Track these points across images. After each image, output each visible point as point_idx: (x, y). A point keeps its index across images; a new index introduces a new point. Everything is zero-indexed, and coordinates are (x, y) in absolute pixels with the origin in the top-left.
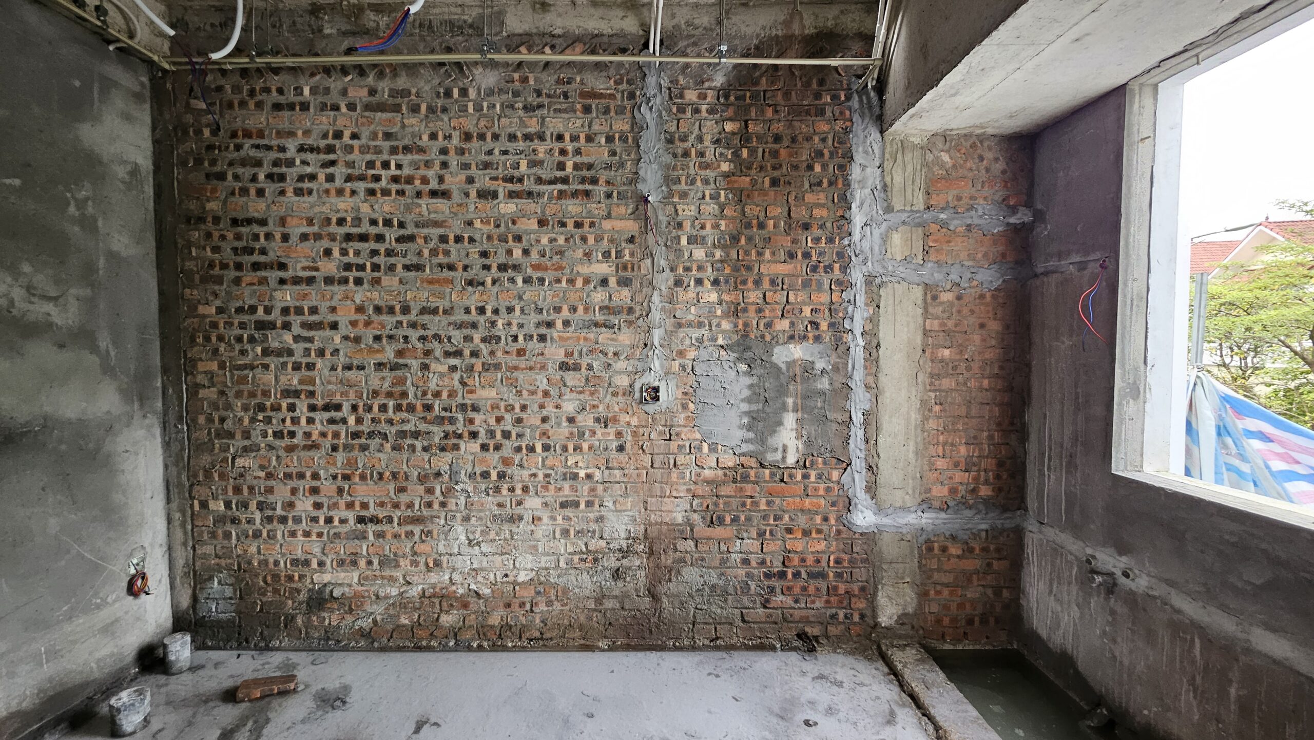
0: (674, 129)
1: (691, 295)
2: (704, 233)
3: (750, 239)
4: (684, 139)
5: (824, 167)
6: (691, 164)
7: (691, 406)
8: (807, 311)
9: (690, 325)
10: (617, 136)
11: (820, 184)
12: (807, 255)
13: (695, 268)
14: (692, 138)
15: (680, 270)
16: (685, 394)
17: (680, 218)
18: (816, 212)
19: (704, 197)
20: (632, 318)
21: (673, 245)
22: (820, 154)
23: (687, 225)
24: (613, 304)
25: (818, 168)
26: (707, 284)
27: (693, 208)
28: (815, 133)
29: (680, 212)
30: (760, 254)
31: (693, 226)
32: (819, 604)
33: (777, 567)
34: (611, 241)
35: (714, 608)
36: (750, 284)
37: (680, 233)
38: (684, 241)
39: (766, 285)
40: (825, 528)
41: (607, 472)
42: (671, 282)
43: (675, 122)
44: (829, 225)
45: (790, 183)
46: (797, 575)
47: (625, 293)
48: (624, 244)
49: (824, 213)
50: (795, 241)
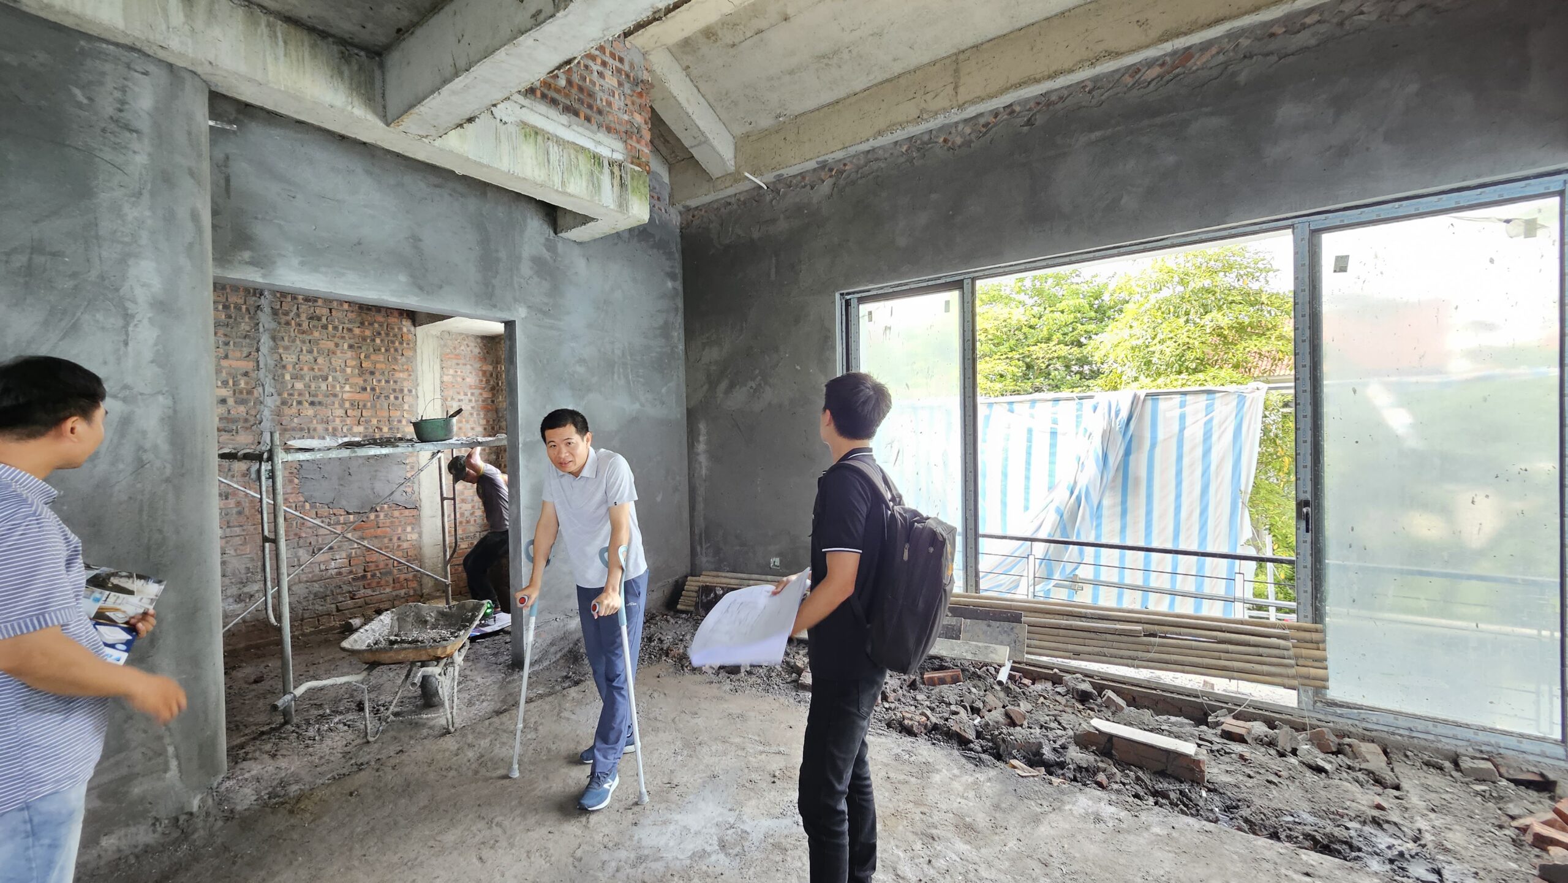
0: (278, 307)
1: (294, 410)
2: (302, 373)
3: (334, 378)
4: (286, 314)
5: (382, 341)
6: (292, 330)
7: (296, 481)
8: (374, 421)
9: (294, 429)
10: (232, 306)
11: (380, 350)
12: (373, 389)
13: (296, 394)
14: (292, 315)
15: (286, 395)
16: (292, 473)
17: (284, 363)
18: (378, 366)
19: (302, 351)
20: (248, 425)
21: (277, 379)
22: (379, 334)
23: (290, 367)
24: (230, 417)
25: (378, 341)
26: (306, 405)
27: (294, 357)
28: (375, 321)
29: (284, 358)
30: (342, 387)
31: (294, 367)
32: (388, 590)
33: (361, 573)
34: (229, 374)
35: (317, 607)
36: (337, 405)
37: (284, 371)
38: (288, 377)
39: (347, 405)
40: (391, 545)
41: (229, 529)
42: (278, 403)
43: (279, 303)
44: (386, 373)
45: (361, 348)
46: (373, 576)
47: (242, 409)
48: (239, 377)
49: (383, 366)
50: (365, 381)
